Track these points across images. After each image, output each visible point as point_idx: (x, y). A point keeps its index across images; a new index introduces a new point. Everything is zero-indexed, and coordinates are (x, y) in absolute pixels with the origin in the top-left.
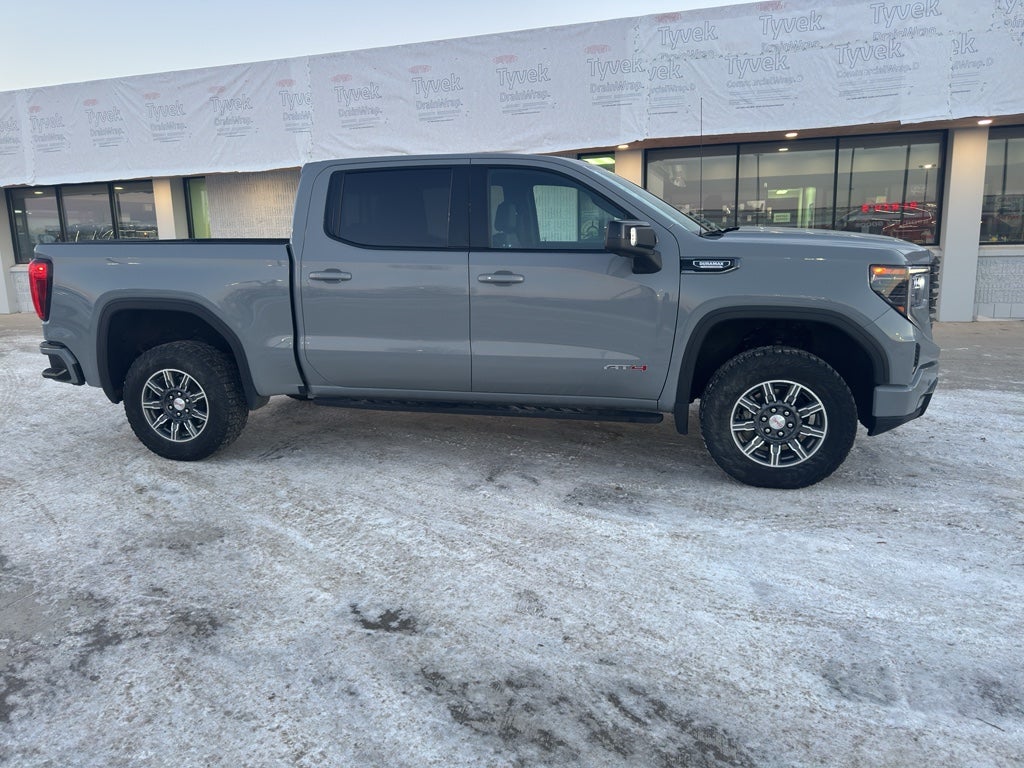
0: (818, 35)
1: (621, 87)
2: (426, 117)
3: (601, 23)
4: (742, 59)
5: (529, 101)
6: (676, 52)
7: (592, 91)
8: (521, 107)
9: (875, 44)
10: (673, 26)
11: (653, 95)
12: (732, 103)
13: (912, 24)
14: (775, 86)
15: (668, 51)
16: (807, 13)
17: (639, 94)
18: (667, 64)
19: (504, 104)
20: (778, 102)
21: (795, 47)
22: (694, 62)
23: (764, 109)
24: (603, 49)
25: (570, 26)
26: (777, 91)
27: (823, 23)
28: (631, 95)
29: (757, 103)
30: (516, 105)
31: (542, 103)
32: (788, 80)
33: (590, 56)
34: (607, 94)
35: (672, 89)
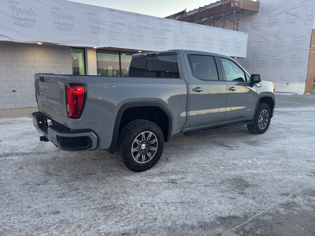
0: (149, 26)
1: (99, 28)
2: (18, 23)
3: (91, 6)
4: (132, 28)
5: (66, 26)
6: (115, 21)
7: (89, 28)
8: (63, 28)
9: (160, 31)
10: (114, 13)
11: (109, 33)
12: (130, 40)
13: (167, 28)
14: (140, 37)
15: (113, 21)
16: (146, 19)
17: (105, 32)
18: (113, 25)
19: (56, 25)
20: (141, 42)
21: (144, 28)
22: (120, 25)
23: (138, 43)
24: (93, 14)
25: (80, 4)
26: (140, 39)
27: (150, 23)
28: (102, 32)
29: (136, 41)
30: (61, 27)
31: (72, 28)
32: (143, 37)
33: (88, 16)
34: (94, 30)
35: (114, 32)
